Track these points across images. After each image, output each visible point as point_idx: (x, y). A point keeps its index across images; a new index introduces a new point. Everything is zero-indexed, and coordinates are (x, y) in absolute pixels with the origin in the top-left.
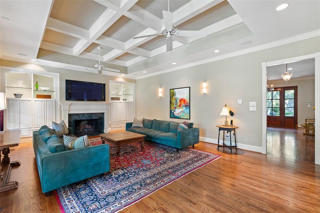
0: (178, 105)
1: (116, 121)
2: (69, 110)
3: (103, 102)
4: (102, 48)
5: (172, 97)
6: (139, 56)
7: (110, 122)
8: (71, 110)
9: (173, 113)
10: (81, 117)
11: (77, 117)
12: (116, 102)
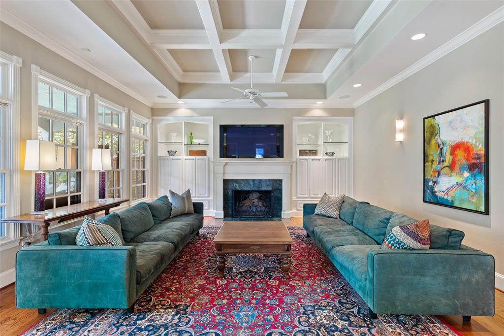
0: (446, 164)
1: (308, 198)
2: (224, 173)
3: (279, 160)
4: (256, 57)
5: (430, 141)
6: (337, 49)
7: (294, 198)
8: (227, 173)
9: (432, 188)
10: (242, 185)
11: (237, 185)
12: (307, 160)
